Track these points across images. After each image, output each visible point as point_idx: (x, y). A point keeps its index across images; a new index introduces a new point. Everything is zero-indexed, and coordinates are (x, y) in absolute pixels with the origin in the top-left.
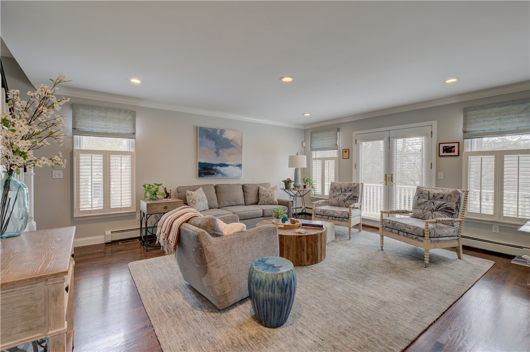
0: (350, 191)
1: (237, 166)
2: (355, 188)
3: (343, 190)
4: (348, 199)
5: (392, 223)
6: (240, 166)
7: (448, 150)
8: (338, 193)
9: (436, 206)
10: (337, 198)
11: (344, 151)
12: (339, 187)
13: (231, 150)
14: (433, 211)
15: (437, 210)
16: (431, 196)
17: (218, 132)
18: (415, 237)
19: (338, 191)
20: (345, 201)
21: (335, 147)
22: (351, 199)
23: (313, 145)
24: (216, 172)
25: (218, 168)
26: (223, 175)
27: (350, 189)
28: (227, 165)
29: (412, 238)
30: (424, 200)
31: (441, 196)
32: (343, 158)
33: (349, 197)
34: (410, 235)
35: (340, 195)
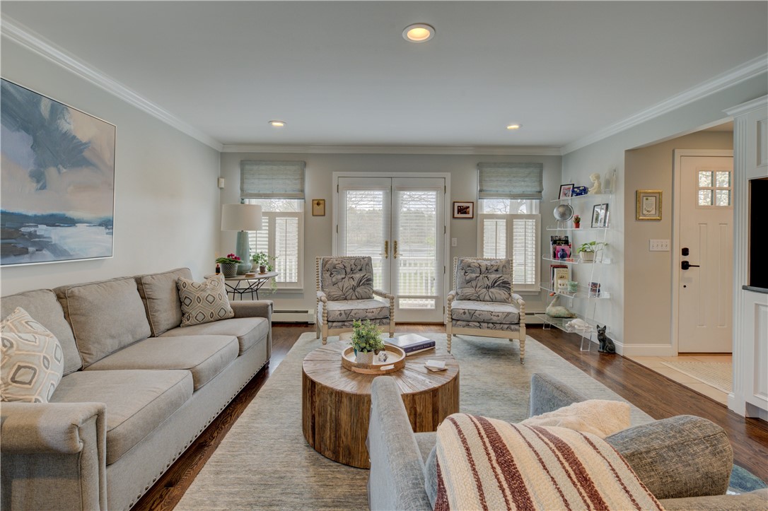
0: (361, 270)
1: (100, 225)
2: (367, 264)
3: (348, 270)
4: (358, 285)
5: (469, 313)
6: (107, 224)
7: (463, 210)
8: (340, 277)
9: (491, 281)
10: (340, 285)
11: (316, 202)
12: (341, 266)
13: (84, 174)
14: (488, 287)
15: (493, 286)
16: (483, 269)
17: (45, 108)
18: (506, 326)
19: (339, 273)
20: (354, 289)
21: (300, 195)
22: (363, 284)
23: (246, 186)
24: (34, 244)
25: (42, 230)
26: (58, 252)
27: (359, 267)
28: (71, 222)
29: (502, 329)
30: (474, 275)
31: (495, 268)
32: (313, 215)
33: (361, 281)
34: (498, 326)
35: (343, 278)
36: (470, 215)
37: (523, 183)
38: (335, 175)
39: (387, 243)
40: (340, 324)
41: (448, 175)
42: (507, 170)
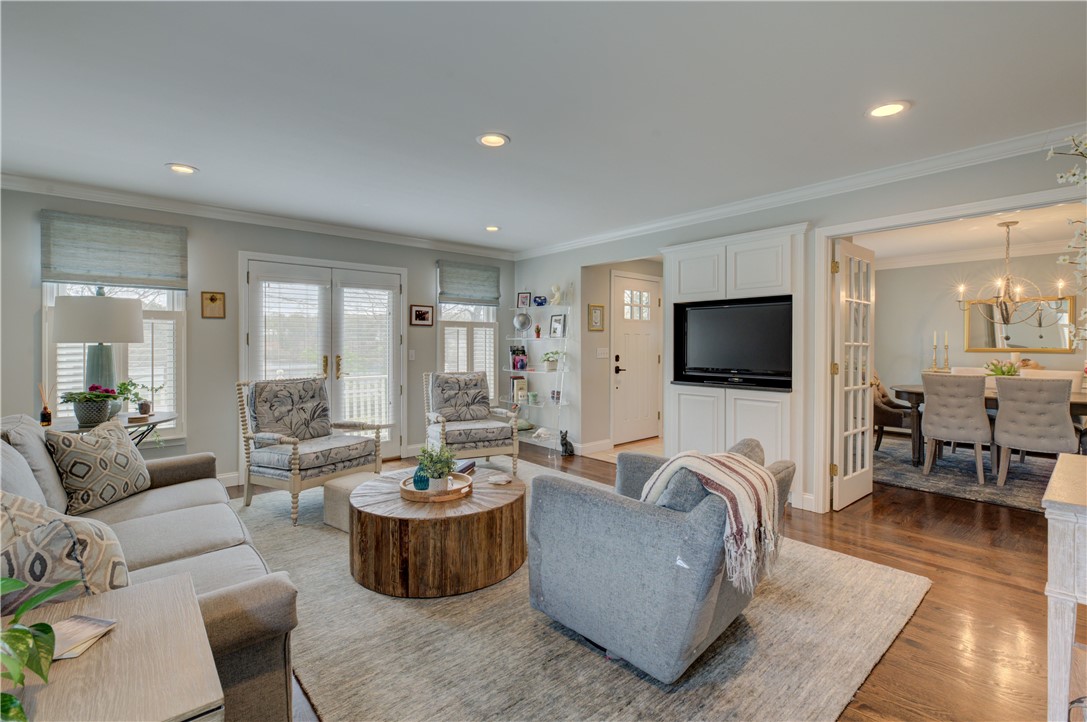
0: (313, 397)
2: (319, 389)
3: (296, 398)
4: (313, 419)
5: (465, 434)
7: (421, 316)
8: (284, 409)
9: (471, 397)
10: (287, 420)
11: (209, 296)
12: (285, 393)
14: (468, 405)
15: (473, 403)
16: (462, 385)
18: (501, 442)
19: (282, 403)
20: (307, 424)
21: (178, 282)
22: (319, 416)
23: (55, 260)
27: (311, 394)
29: (497, 445)
30: (453, 392)
31: (474, 382)
32: (203, 317)
33: (315, 413)
34: (493, 443)
35: (289, 411)
36: (429, 322)
37: (482, 288)
38: (243, 256)
39: (326, 358)
40: (317, 471)
41: (404, 271)
42: (467, 271)
